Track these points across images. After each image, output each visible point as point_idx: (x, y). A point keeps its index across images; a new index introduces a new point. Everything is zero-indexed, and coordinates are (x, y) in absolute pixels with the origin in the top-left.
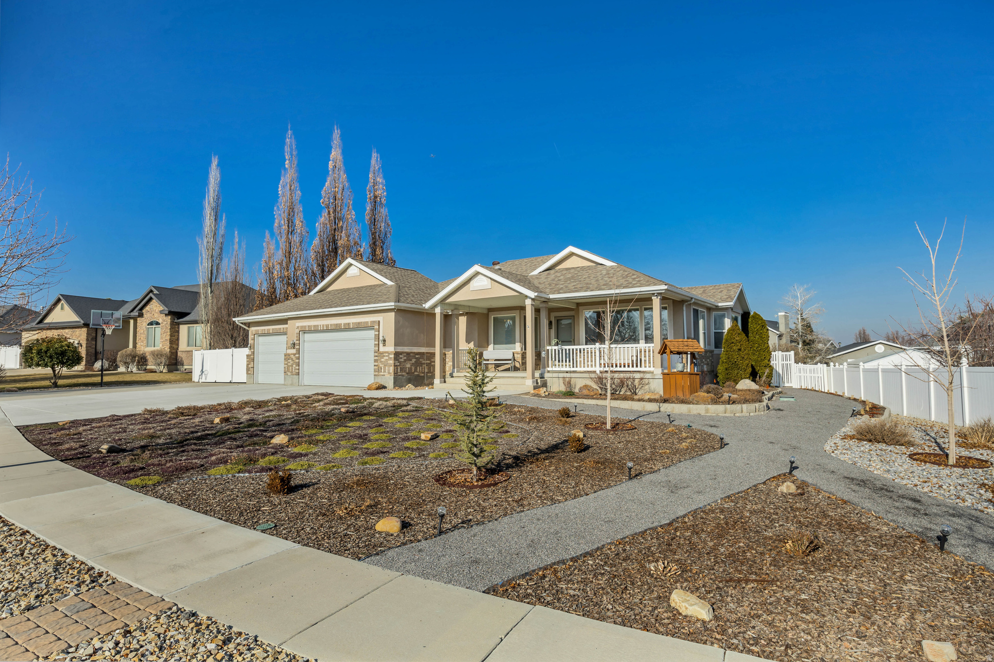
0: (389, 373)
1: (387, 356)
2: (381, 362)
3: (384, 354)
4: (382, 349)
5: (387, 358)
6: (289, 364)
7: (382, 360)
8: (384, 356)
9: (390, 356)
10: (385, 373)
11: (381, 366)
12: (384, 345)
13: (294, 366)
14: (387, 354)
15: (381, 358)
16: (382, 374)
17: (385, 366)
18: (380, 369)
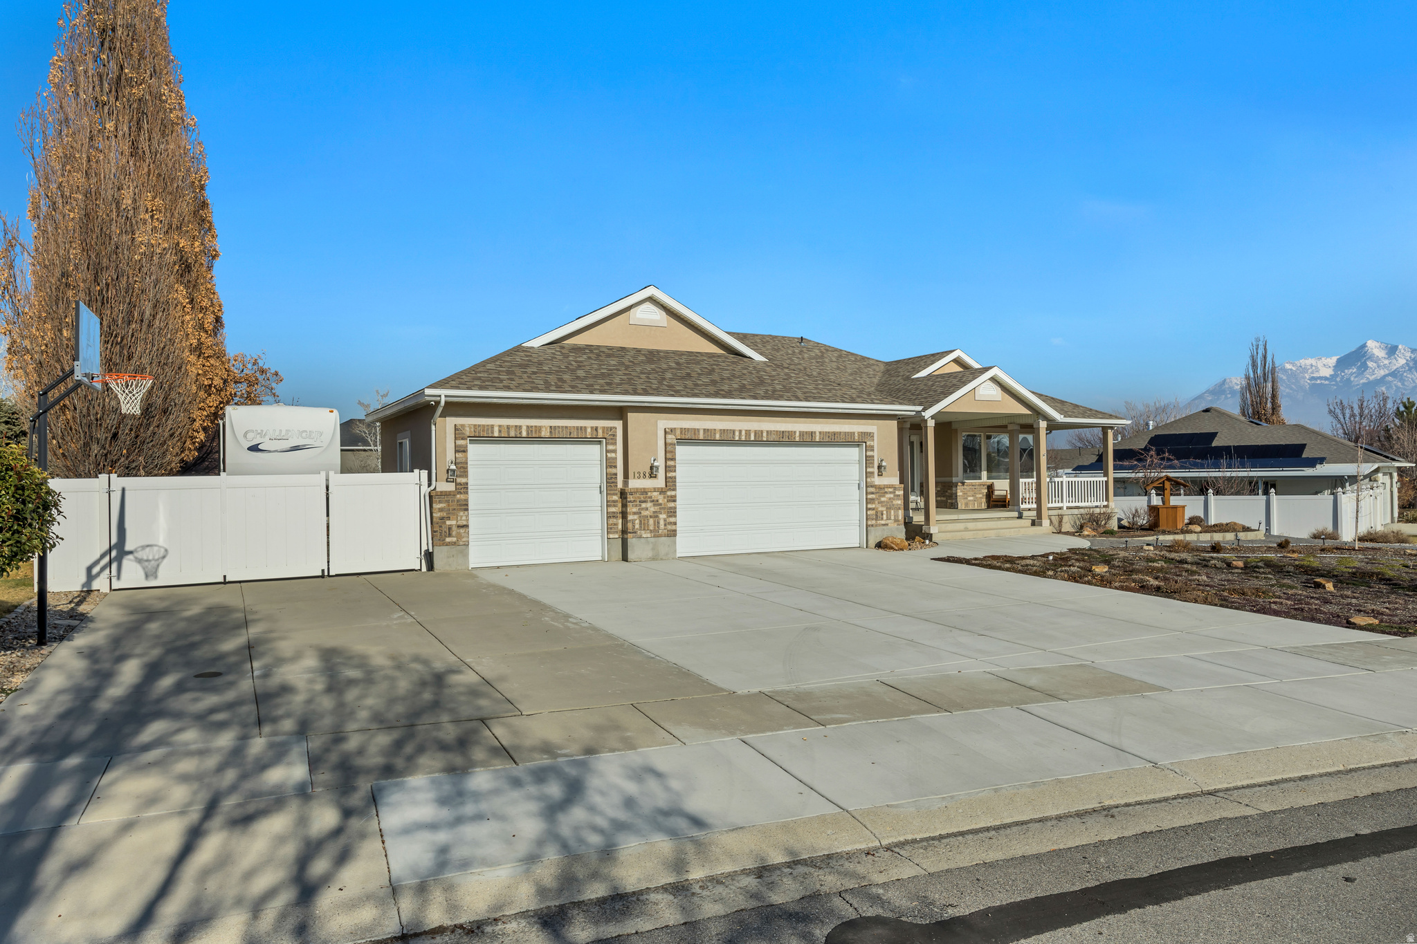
0: (896, 520)
1: (891, 493)
2: (881, 502)
3: (886, 490)
4: (877, 481)
5: (892, 496)
6: (644, 513)
7: (883, 499)
8: (886, 493)
9: (897, 493)
10: (888, 522)
11: (880, 509)
12: (880, 474)
13: (663, 516)
14: (891, 490)
15: (881, 496)
16: (883, 522)
17: (888, 509)
18: (879, 514)
